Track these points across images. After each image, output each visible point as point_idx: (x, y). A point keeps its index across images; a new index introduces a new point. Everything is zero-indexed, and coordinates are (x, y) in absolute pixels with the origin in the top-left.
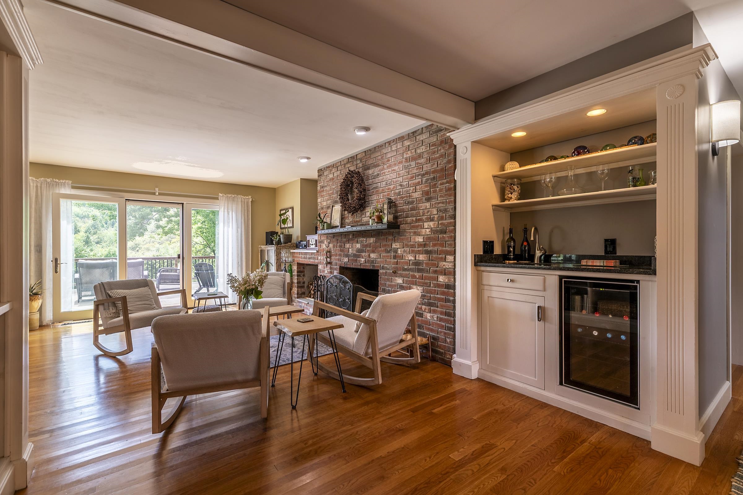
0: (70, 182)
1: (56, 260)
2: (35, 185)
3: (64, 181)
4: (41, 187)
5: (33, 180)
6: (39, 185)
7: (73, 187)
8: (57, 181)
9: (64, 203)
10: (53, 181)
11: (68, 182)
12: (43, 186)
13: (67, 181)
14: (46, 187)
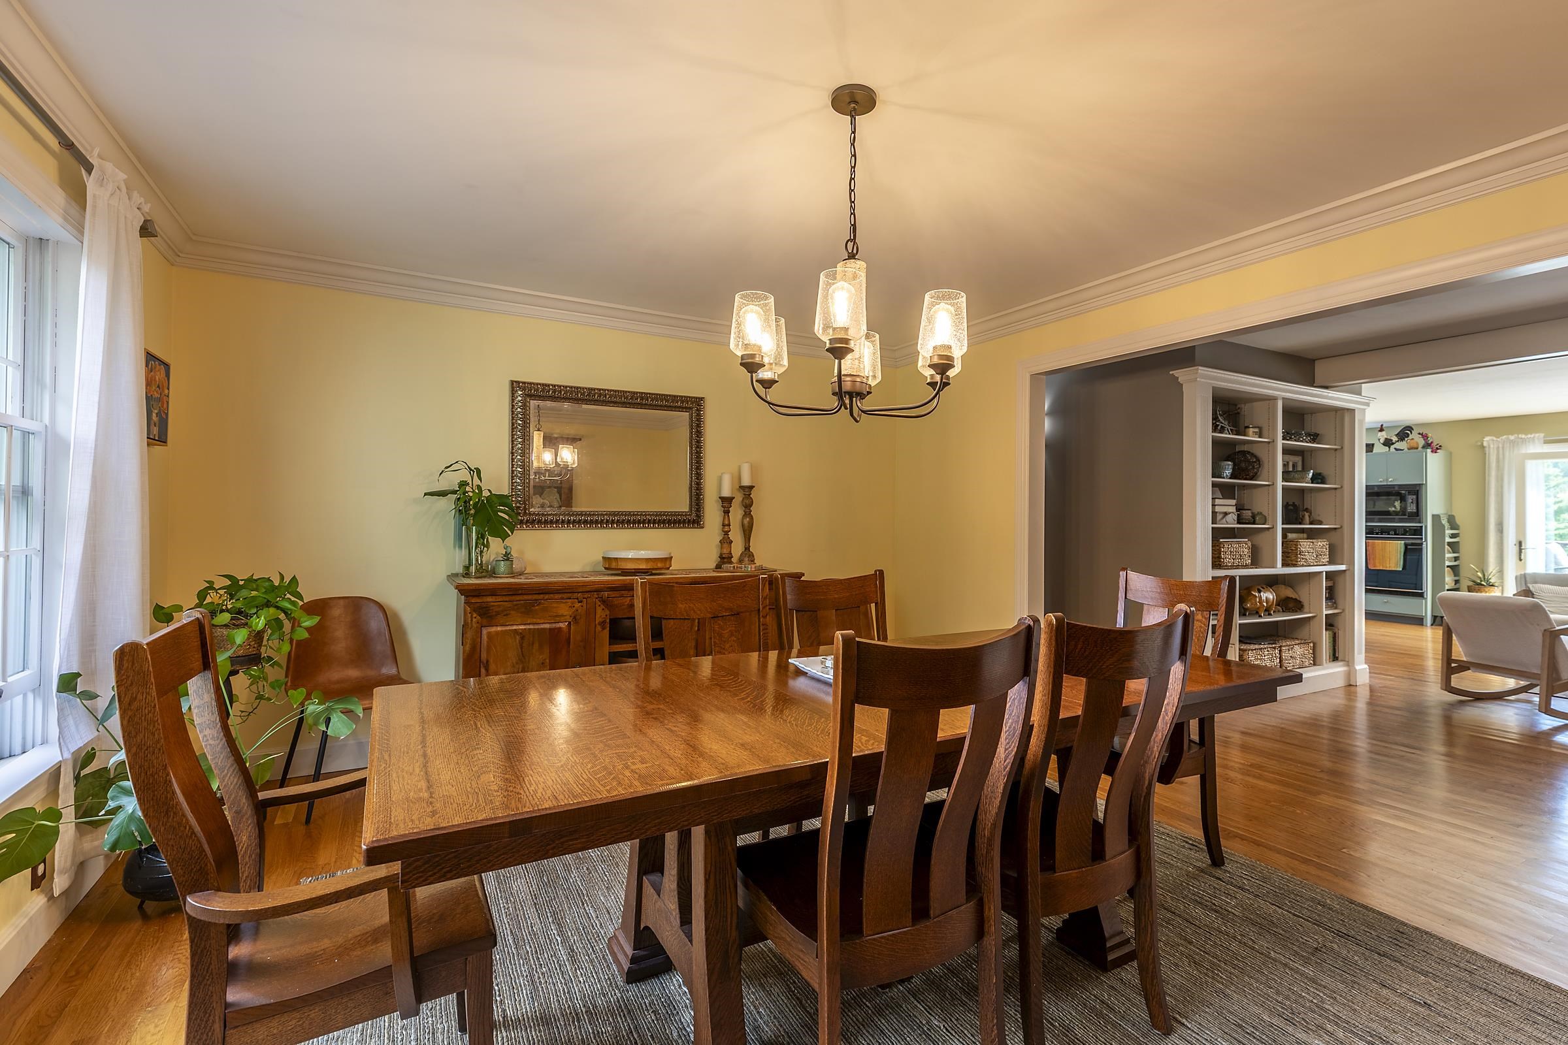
0: (1542, 435)
1: (1520, 543)
2: (1496, 446)
3: (1532, 436)
4: (1503, 448)
5: (1493, 440)
6: (1501, 446)
7: (1546, 442)
8: (1523, 436)
9: (1531, 465)
10: (1518, 438)
11: (1539, 436)
12: (1505, 446)
13: (1537, 435)
14: (1510, 447)
